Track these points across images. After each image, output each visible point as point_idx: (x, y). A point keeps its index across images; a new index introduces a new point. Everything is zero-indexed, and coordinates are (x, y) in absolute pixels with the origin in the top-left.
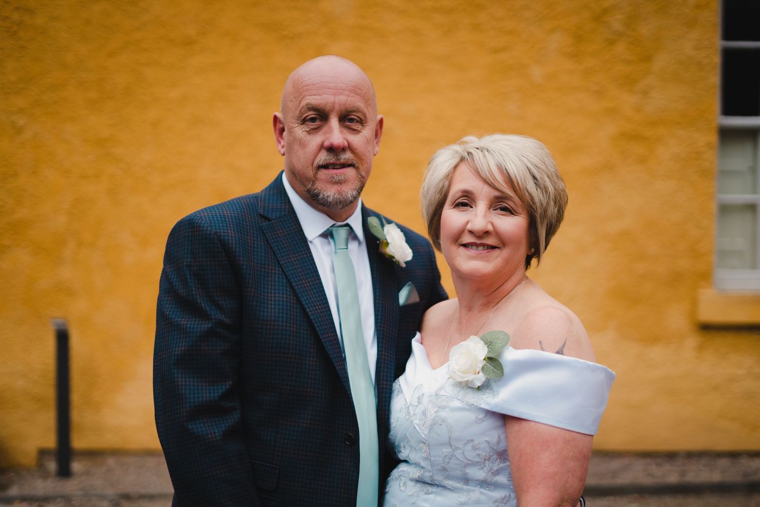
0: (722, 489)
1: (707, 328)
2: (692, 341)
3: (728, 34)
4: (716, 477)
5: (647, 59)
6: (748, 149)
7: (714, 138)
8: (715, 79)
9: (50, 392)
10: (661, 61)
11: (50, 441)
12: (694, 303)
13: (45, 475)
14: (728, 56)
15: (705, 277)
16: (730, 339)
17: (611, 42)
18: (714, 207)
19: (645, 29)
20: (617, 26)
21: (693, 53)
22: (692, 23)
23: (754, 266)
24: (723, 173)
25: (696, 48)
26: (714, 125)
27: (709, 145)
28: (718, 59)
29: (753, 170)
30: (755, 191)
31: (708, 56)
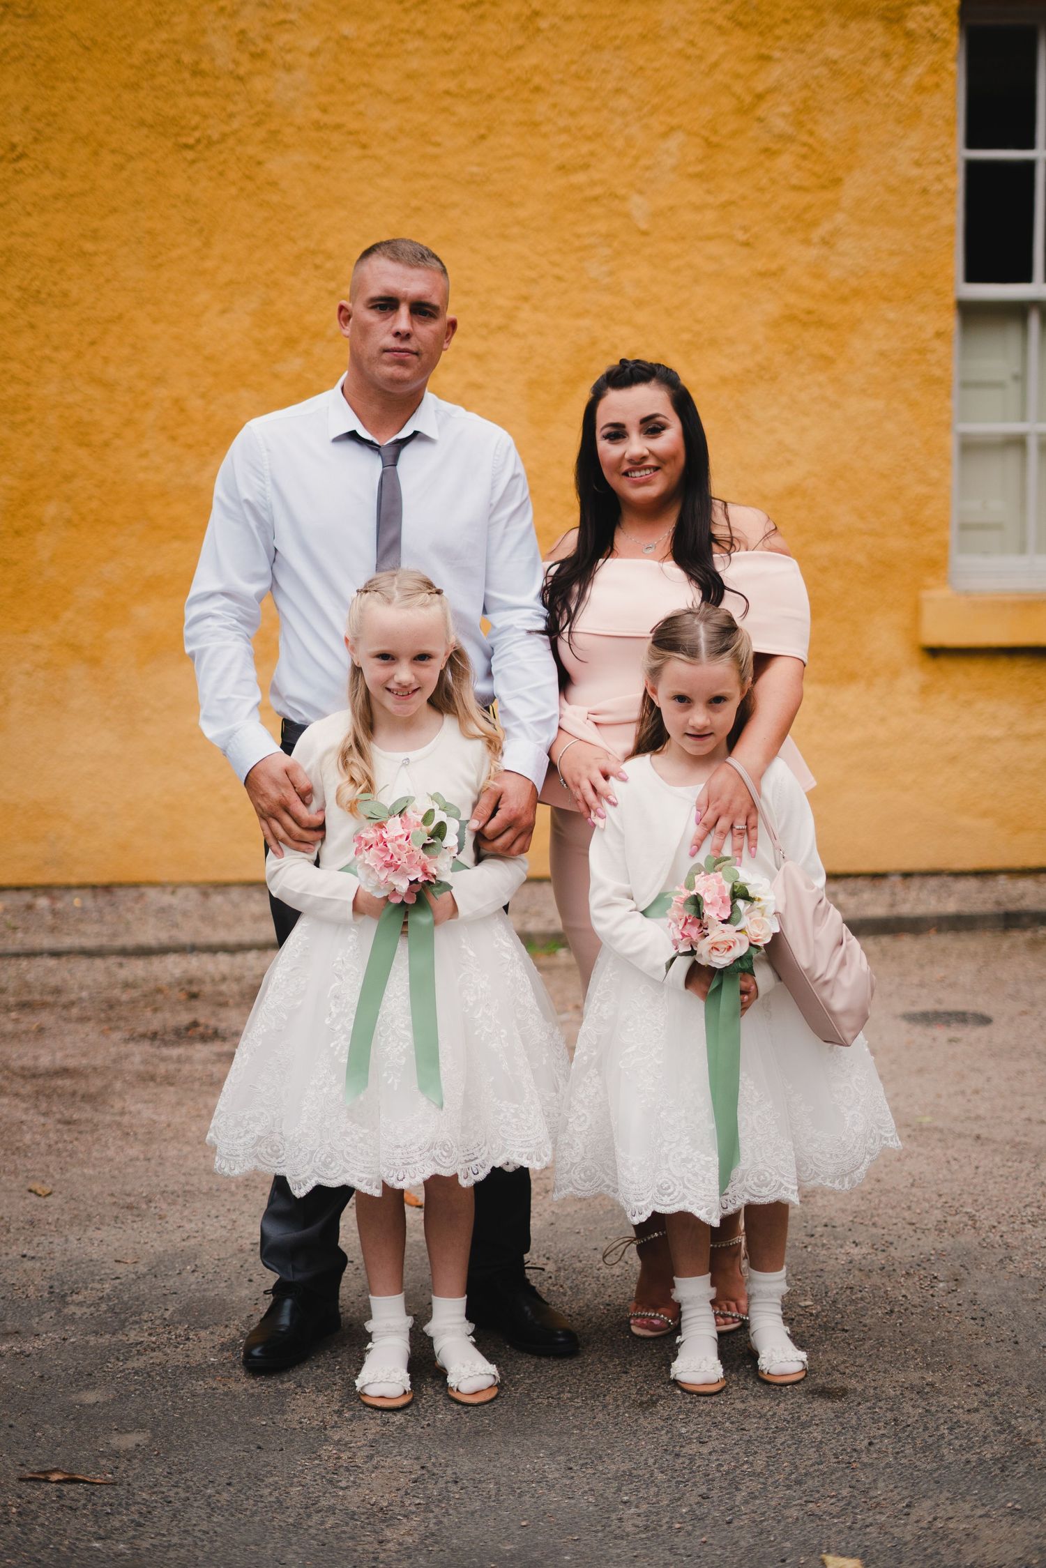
0: (959, 924)
1: (935, 652)
2: (914, 676)
3: (971, 143)
4: (951, 906)
5: (836, 183)
6: (1012, 334)
7: (952, 322)
8: (954, 217)
10: (851, 190)
12: (917, 611)
14: (974, 171)
15: (936, 565)
16: (977, 671)
17: (771, 153)
18: (952, 444)
19: (829, 129)
20: (780, 125)
21: (915, 172)
22: (911, 118)
23: (1022, 549)
24: (965, 385)
25: (918, 164)
26: (951, 300)
27: (939, 335)
28: (957, 183)
29: (1021, 378)
30: (1023, 418)
31: (939, 179)
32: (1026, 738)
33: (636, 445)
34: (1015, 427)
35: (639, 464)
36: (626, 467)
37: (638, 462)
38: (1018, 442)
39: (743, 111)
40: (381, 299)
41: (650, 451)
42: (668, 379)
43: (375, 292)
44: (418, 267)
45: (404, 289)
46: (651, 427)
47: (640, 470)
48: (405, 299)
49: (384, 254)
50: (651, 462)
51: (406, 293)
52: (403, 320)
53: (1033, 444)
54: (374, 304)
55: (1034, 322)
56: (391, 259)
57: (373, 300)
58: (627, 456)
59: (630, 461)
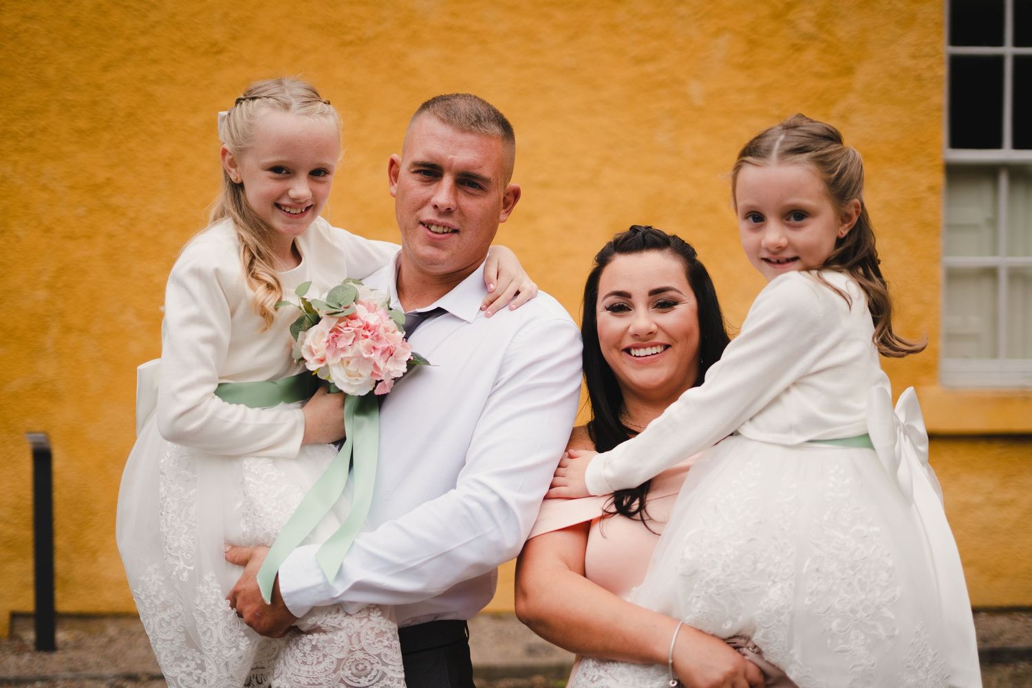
3: (955, 40)
5: (849, 71)
6: (985, 191)
7: (939, 179)
8: (941, 98)
9: (26, 534)
10: (864, 74)
11: (27, 602)
13: (21, 650)
14: (956, 64)
15: (928, 368)
17: (798, 48)
18: (940, 274)
19: (844, 31)
20: (806, 27)
21: (910, 63)
22: (908, 22)
23: (995, 355)
24: (952, 227)
25: (914, 57)
26: (939, 162)
27: (931, 189)
28: (943, 72)
29: (993, 223)
30: (995, 252)
31: (930, 68)
32: (1002, 505)
33: (642, 319)
34: (988, 260)
35: (646, 340)
36: (628, 342)
37: (645, 339)
38: (991, 273)
39: (777, 16)
40: (424, 164)
41: (658, 326)
42: (684, 251)
43: (419, 156)
44: (471, 131)
45: (450, 156)
46: (662, 301)
47: (645, 347)
48: (450, 168)
49: (435, 113)
50: (661, 338)
51: (451, 160)
52: (443, 193)
53: (1003, 276)
54: (417, 169)
55: (1004, 181)
56: (442, 120)
57: (415, 164)
58: (631, 330)
59: (635, 336)
